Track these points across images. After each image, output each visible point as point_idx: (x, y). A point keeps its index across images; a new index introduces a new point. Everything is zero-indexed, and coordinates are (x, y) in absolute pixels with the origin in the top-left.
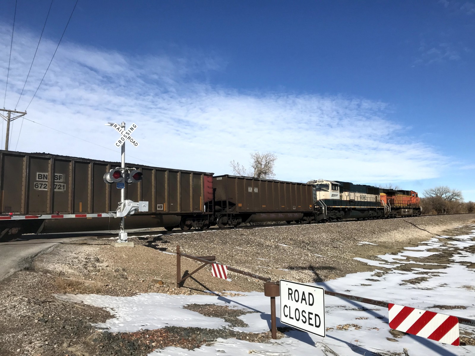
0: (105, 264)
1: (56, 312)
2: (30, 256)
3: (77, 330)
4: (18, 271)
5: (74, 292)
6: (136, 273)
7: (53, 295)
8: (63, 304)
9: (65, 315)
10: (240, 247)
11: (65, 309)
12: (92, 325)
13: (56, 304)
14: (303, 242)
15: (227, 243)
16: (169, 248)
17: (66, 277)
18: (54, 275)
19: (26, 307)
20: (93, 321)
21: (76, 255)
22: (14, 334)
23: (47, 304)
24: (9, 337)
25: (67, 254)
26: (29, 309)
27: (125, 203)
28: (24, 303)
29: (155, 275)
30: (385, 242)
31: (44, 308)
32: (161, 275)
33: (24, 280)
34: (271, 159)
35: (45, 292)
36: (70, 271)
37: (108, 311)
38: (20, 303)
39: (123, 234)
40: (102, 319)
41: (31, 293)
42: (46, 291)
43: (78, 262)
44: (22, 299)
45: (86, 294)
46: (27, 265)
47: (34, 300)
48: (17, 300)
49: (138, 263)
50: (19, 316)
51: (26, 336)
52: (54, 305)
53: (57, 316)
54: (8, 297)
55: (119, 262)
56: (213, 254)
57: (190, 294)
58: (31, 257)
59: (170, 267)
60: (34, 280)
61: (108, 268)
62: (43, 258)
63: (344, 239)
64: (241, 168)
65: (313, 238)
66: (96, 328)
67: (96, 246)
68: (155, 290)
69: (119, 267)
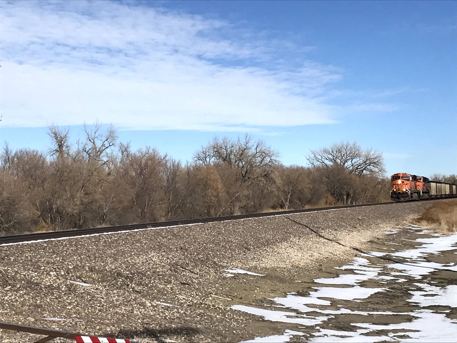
14: (119, 274)
30: (274, 269)
63: (196, 265)
65: (135, 264)
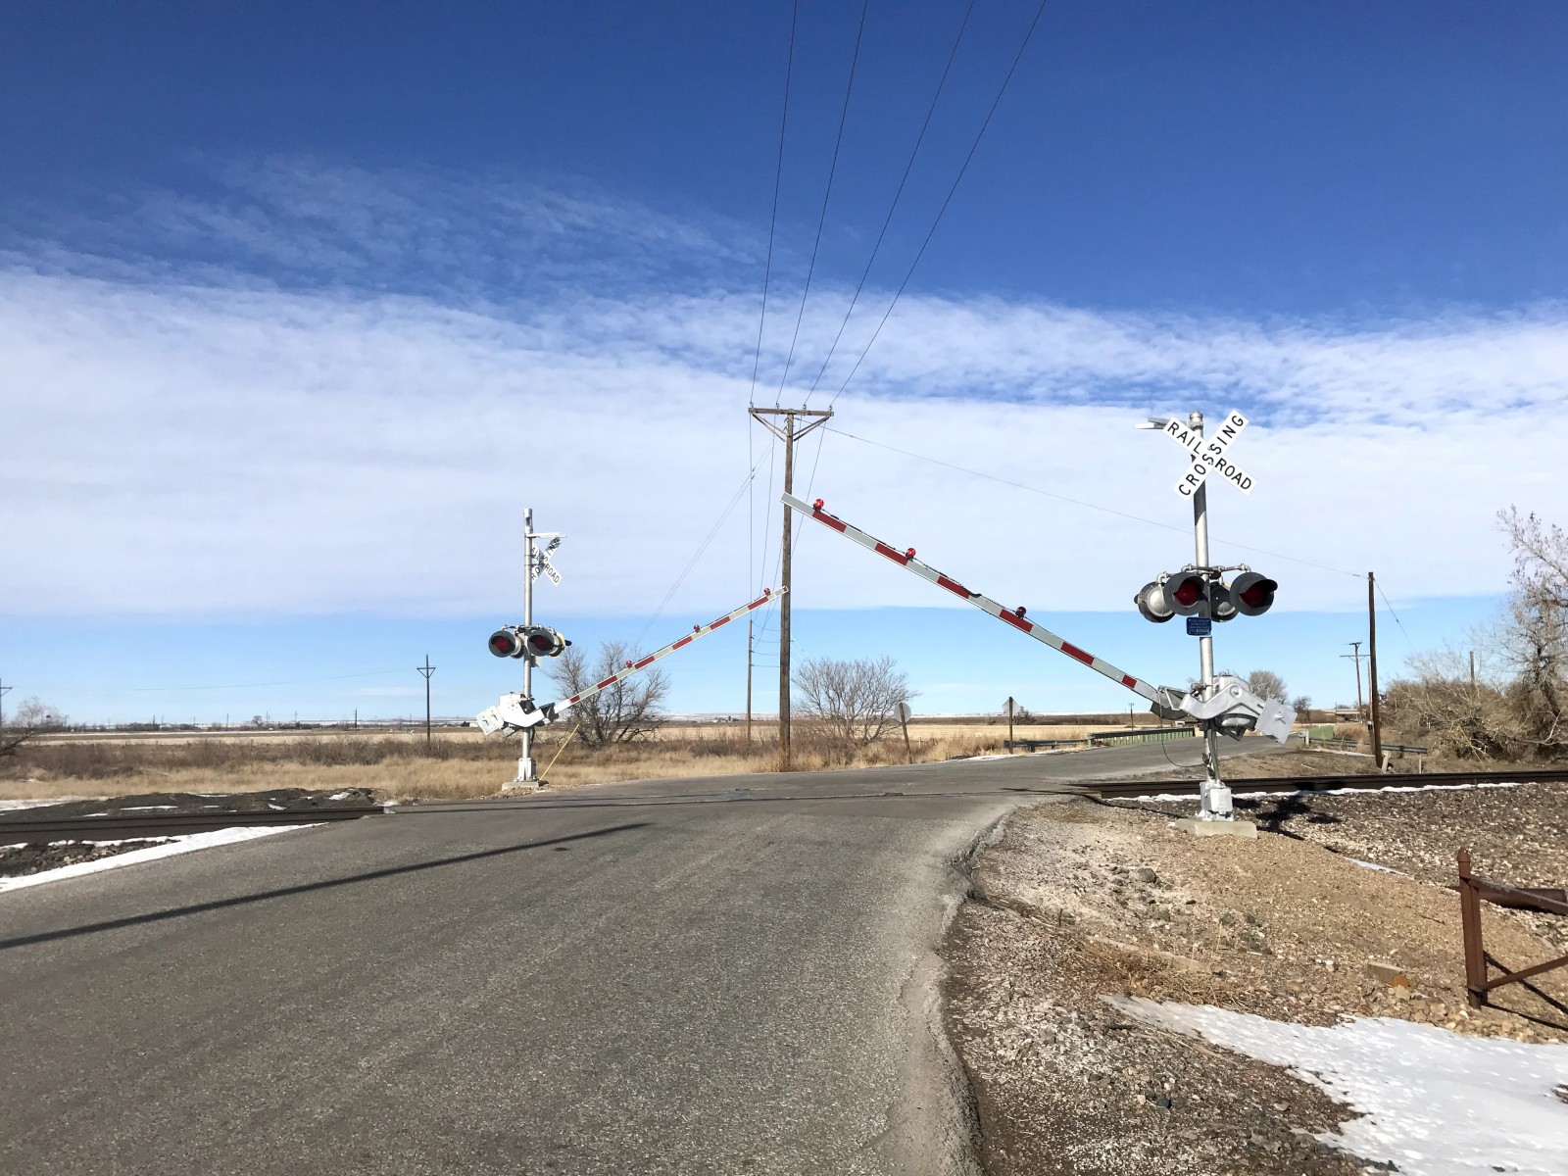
0: (1181, 895)
1: (1176, 1073)
2: (960, 852)
4: (963, 904)
5: (1154, 993)
6: (1297, 936)
7: (1101, 998)
9: (1205, 1086)
13: (1148, 1038)
17: (1082, 931)
19: (1087, 1044)
21: (1077, 856)
23: (1126, 1035)
25: (1051, 851)
26: (1098, 1050)
27: (1218, 686)
28: (1071, 1026)
29: (1366, 949)
32: (1392, 952)
36: (1087, 911)
37: (1309, 1082)
38: (1062, 1027)
39: (1218, 793)
40: (1320, 1115)
44: (1057, 1013)
45: (1191, 1005)
46: (968, 885)
48: (1046, 1014)
49: (1292, 899)
50: (1081, 1072)
52: (1146, 1041)
53: (1186, 1088)
54: (1010, 998)
55: (1227, 889)
59: (1413, 921)
61: (1195, 909)
62: (994, 861)
68: (1397, 1008)
69: (1230, 909)
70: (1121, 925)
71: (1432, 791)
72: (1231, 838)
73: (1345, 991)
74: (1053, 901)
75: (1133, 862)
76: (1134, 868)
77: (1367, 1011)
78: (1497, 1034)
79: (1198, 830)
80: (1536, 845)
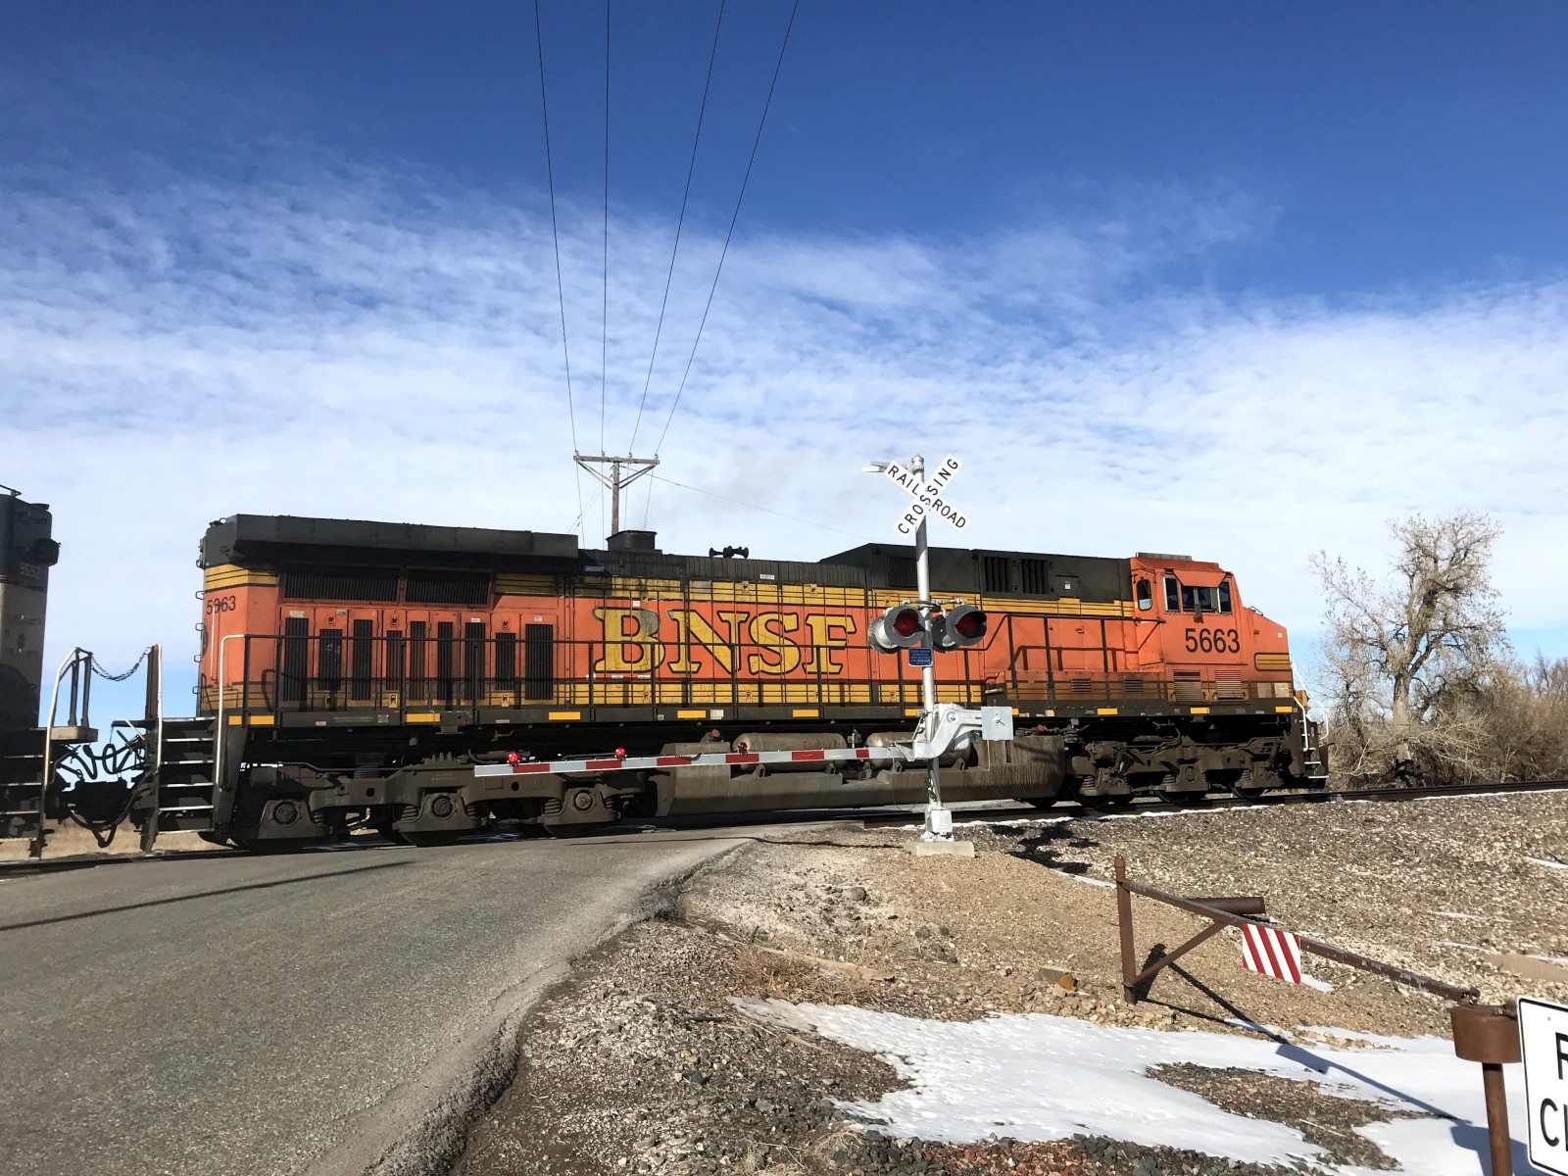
0: (887, 910)
1: (735, 1055)
2: (672, 877)
3: (791, 1116)
4: (640, 922)
5: (792, 995)
6: (985, 945)
7: (730, 999)
8: (754, 1031)
9: (758, 1066)
10: (1363, 868)
11: (760, 1046)
12: (838, 1104)
13: (735, 1029)
15: (1309, 850)
16: (1096, 866)
17: (773, 946)
18: (736, 939)
19: (651, 1032)
20: (842, 1092)
21: (799, 878)
22: (613, 1111)
23: (710, 1026)
24: (601, 1119)
25: (774, 875)
26: (658, 1037)
27: (937, 713)
28: (645, 1017)
29: (1047, 955)
31: (700, 1038)
32: (1070, 957)
33: (652, 949)
34: (1478, 535)
35: (708, 990)
36: (783, 928)
37: (889, 1063)
38: (635, 1018)
39: (939, 815)
40: (870, 1088)
41: (668, 989)
42: (710, 987)
43: (807, 900)
44: (640, 1006)
45: (826, 1005)
46: (664, 905)
47: (675, 1012)
48: (628, 1008)
49: (989, 912)
50: (632, 1056)
51: (645, 1118)
52: (730, 1031)
53: (735, 1067)
54: (605, 996)
55: (929, 904)
56: (1257, 891)
57: (1172, 1028)
58: (676, 882)
59: (1099, 928)
60: (679, 952)
61: (896, 924)
62: (708, 884)
64: (1352, 575)
66: (848, 1117)
67: (860, 850)
68: (1048, 1005)
69: (928, 922)
70: (813, 940)
71: (1186, 815)
72: (949, 858)
73: (1007, 992)
74: (751, 919)
75: (849, 882)
76: (847, 887)
77: (1019, 1009)
78: (1137, 1024)
79: (920, 850)
80: (1264, 859)
